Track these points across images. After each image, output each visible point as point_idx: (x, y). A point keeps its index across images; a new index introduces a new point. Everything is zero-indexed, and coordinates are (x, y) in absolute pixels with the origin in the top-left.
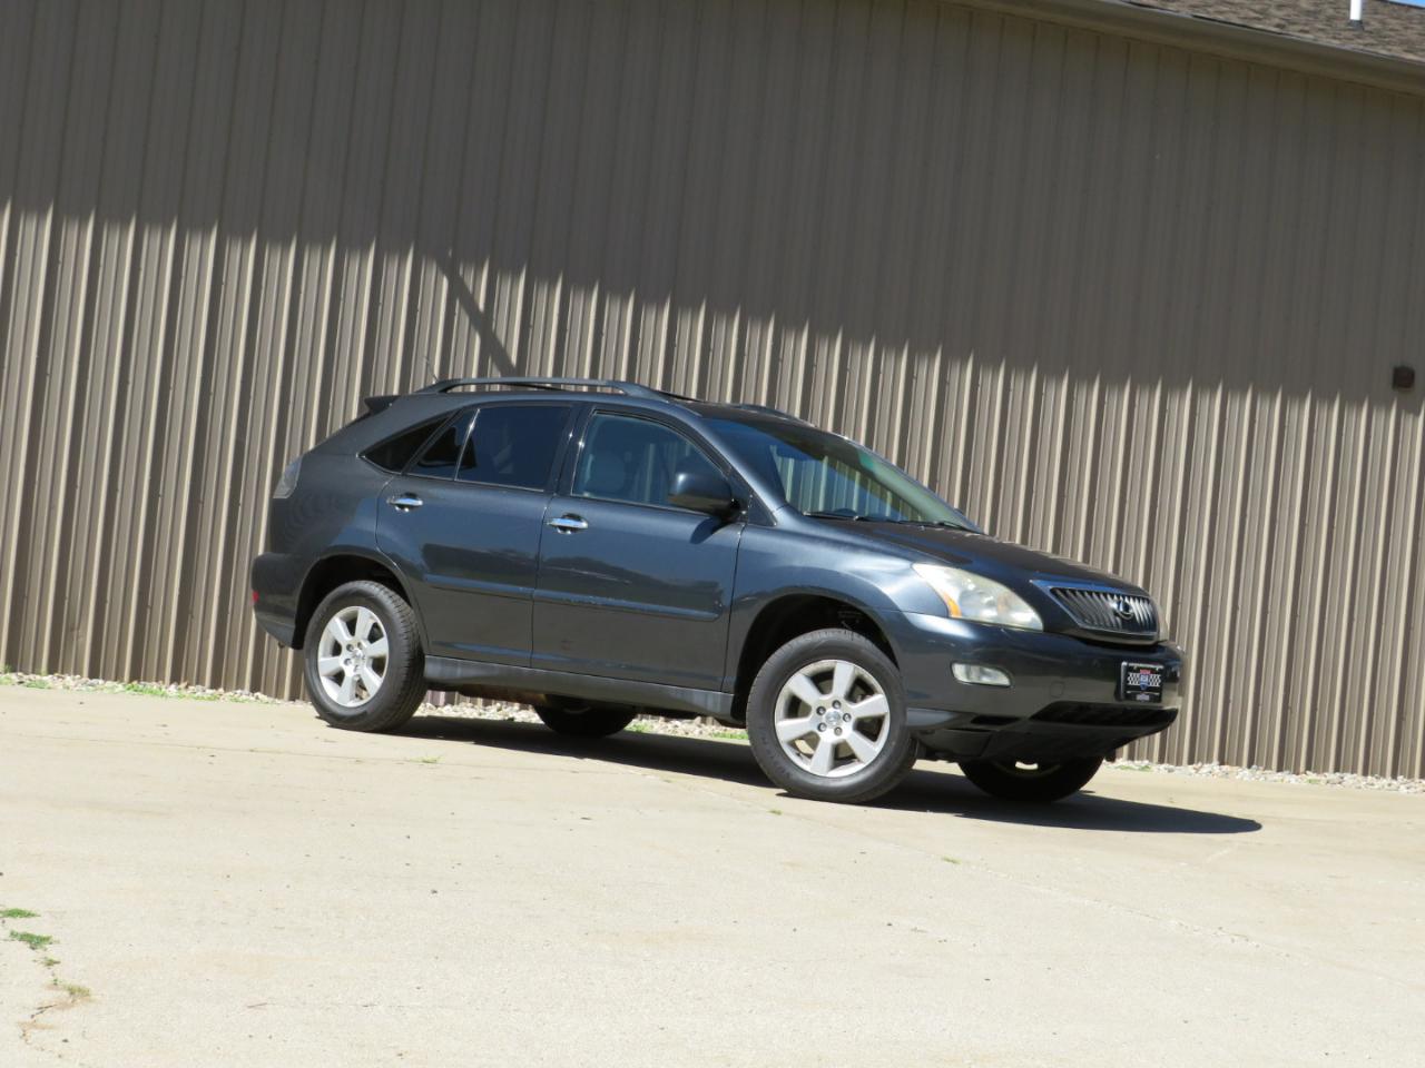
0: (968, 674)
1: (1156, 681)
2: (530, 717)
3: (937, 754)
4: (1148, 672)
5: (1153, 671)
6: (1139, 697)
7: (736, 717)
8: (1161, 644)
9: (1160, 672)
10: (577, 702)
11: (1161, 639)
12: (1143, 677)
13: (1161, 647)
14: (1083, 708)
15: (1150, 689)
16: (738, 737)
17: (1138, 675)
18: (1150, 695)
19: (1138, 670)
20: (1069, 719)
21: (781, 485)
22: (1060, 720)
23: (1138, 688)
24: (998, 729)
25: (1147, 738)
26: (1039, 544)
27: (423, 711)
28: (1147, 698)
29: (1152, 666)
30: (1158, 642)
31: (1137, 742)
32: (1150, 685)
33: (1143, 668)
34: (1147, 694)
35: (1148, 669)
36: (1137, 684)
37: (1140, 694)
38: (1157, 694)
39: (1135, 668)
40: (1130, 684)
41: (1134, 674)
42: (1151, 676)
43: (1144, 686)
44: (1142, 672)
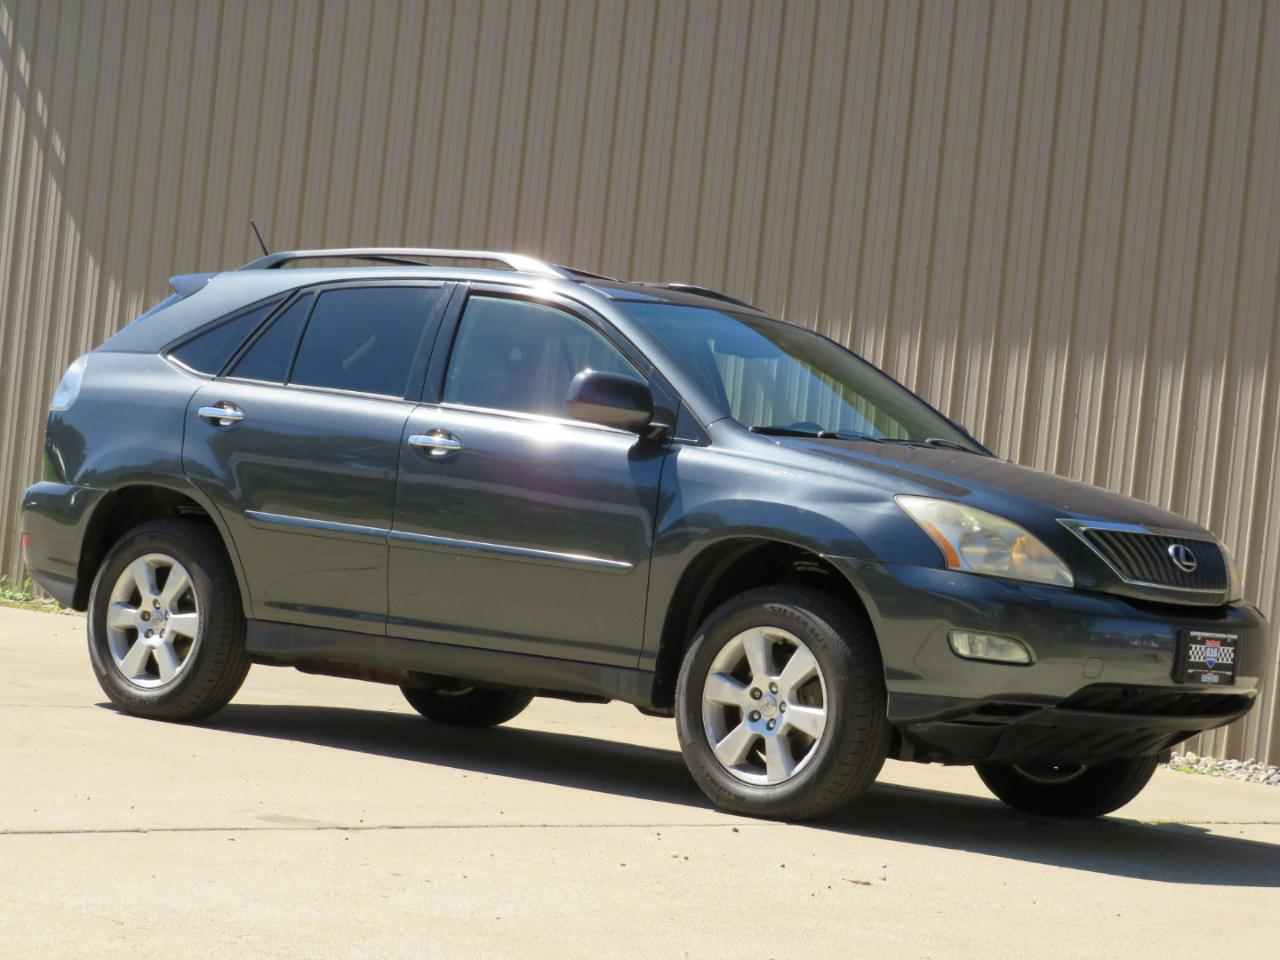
0: (972, 645)
1: (1226, 655)
3: (931, 754)
4: (1218, 643)
5: (1224, 643)
6: (1204, 678)
7: (659, 703)
8: (1233, 605)
9: (1234, 643)
11: (1232, 598)
12: (1209, 650)
13: (1234, 609)
14: (1128, 690)
15: (1219, 667)
17: (1203, 647)
18: (1221, 676)
19: (1203, 641)
20: (1108, 708)
22: (1094, 709)
23: (1202, 666)
24: (1011, 721)
25: (1213, 731)
26: (1043, 466)
28: (1216, 679)
29: (1223, 636)
30: (1229, 602)
31: (1200, 735)
32: (1220, 661)
33: (1210, 639)
34: (1215, 674)
35: (1216, 639)
36: (1202, 660)
37: (1205, 673)
38: (1229, 673)
39: (1199, 639)
40: (1192, 659)
41: (1198, 647)
42: (1221, 648)
43: (1211, 663)
44: (1208, 643)
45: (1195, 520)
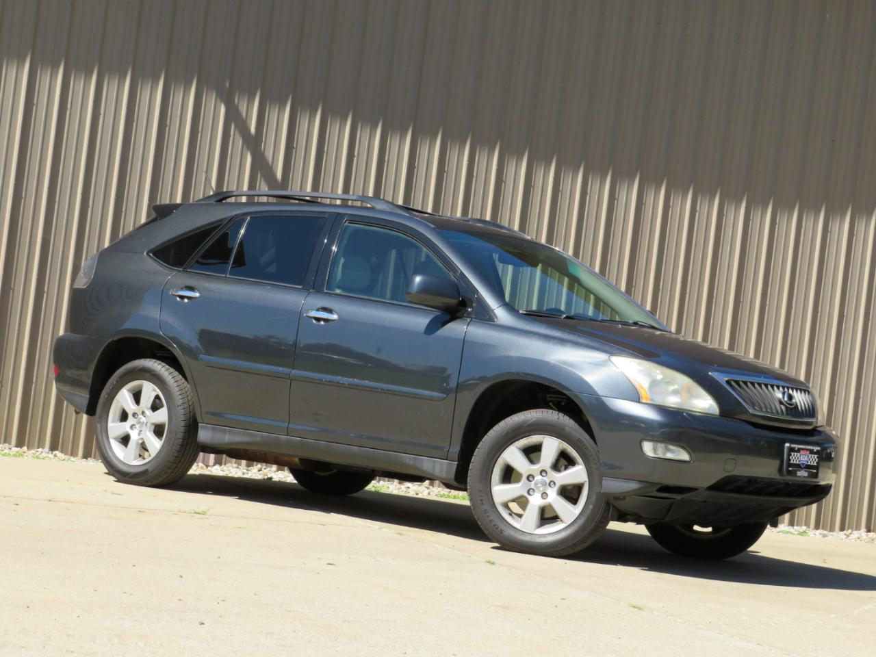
0: (655, 450)
1: (813, 460)
2: (285, 476)
3: (628, 517)
5: (812, 452)
6: (799, 473)
7: (459, 481)
8: (818, 429)
9: (817, 452)
10: (325, 466)
11: (819, 424)
12: (803, 457)
13: (819, 431)
14: (752, 481)
15: (808, 467)
16: (460, 498)
17: (799, 454)
18: (809, 472)
19: (799, 450)
20: (739, 490)
21: (502, 288)
22: (731, 491)
23: (798, 466)
24: (678, 497)
25: (805, 507)
26: (717, 343)
27: (196, 470)
28: (806, 474)
29: (810, 448)
30: (816, 427)
31: (797, 511)
32: (809, 463)
33: (803, 449)
34: (806, 471)
35: (807, 450)
36: (798, 462)
37: (800, 471)
38: (815, 471)
39: (796, 449)
40: (792, 462)
41: (796, 454)
42: (810, 455)
43: (803, 464)
44: (802, 452)
45: (794, 374)
